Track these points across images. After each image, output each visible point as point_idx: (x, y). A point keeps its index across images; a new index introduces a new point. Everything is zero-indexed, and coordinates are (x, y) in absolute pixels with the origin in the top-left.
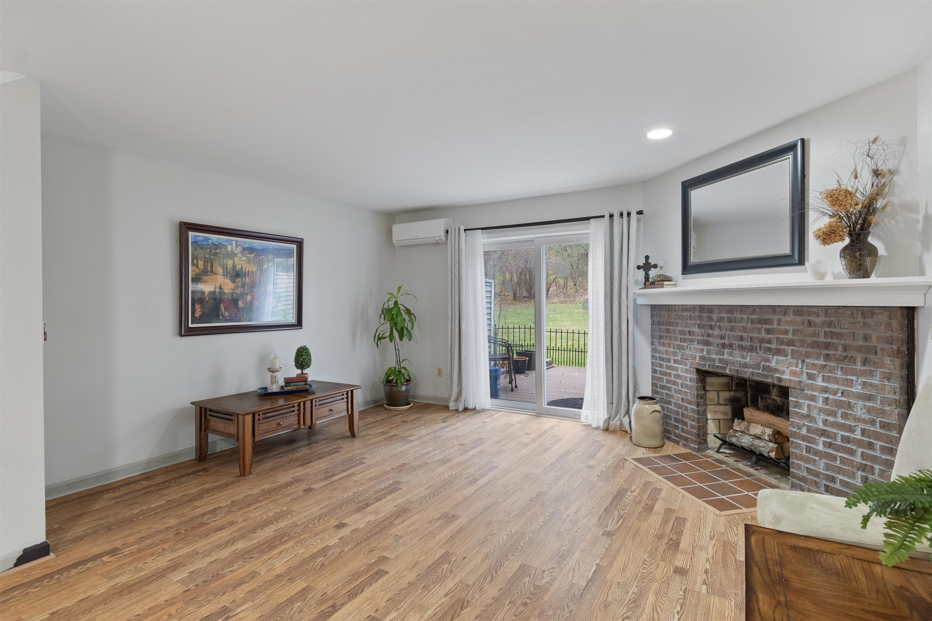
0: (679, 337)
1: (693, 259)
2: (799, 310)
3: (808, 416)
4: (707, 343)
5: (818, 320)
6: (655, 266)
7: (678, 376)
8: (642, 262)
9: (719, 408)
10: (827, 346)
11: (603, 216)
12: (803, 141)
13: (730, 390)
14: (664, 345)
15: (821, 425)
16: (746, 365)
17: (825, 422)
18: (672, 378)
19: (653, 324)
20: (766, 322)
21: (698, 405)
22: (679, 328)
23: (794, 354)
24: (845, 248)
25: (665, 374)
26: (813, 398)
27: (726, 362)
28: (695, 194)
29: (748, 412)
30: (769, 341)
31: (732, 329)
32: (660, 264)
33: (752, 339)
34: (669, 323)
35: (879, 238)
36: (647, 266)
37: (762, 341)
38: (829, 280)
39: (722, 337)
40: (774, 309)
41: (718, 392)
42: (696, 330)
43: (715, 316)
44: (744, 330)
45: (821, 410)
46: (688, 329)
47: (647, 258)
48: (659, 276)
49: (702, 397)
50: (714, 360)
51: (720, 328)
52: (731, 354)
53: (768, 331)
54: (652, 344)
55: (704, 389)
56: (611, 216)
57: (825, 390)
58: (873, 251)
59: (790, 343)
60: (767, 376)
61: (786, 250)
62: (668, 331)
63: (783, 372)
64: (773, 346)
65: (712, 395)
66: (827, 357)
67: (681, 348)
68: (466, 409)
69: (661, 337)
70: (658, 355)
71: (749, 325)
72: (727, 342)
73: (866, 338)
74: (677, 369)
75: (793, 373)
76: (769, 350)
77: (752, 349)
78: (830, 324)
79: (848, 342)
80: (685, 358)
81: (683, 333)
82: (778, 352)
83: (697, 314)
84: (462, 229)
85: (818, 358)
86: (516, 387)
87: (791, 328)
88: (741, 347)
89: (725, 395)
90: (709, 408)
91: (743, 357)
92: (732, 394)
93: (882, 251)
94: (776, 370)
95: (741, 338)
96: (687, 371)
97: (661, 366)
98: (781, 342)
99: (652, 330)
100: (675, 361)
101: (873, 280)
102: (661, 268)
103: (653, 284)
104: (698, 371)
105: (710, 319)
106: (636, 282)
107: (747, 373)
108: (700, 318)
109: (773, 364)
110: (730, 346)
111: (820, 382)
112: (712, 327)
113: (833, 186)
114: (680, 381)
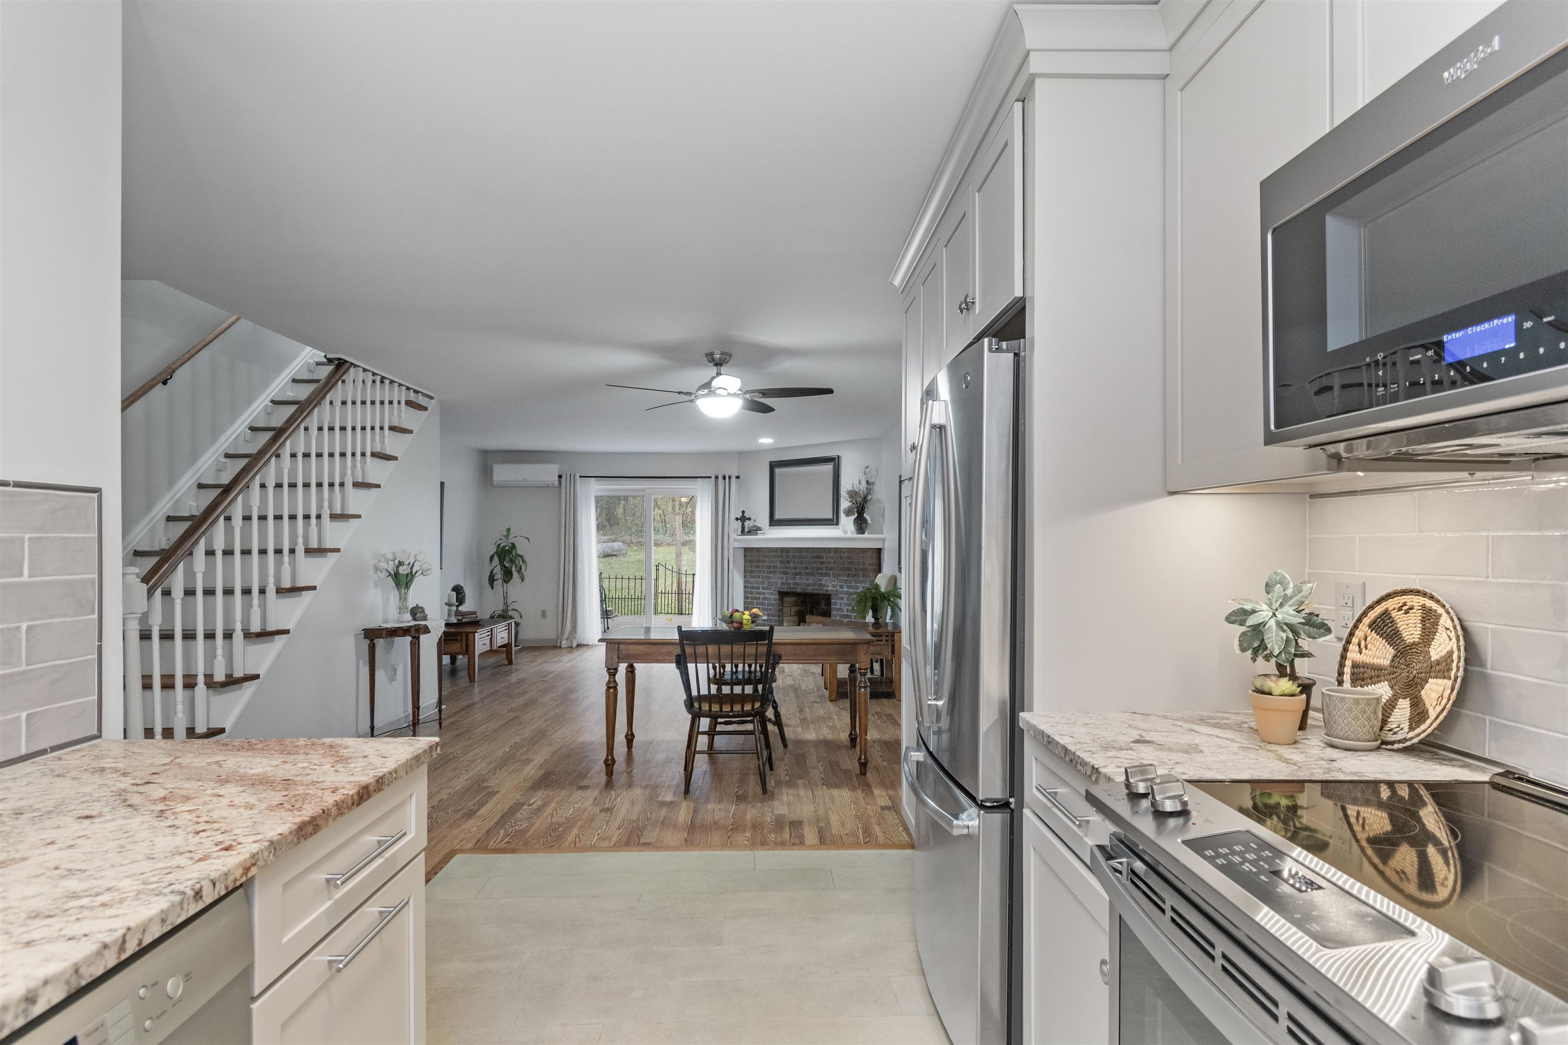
0: (766, 570)
1: (777, 516)
2: (836, 550)
3: (840, 609)
4: (785, 573)
5: (845, 556)
6: (749, 519)
7: (765, 599)
8: (740, 515)
9: (791, 618)
10: (848, 569)
11: (710, 477)
12: (838, 456)
13: (797, 605)
14: (754, 577)
15: (846, 613)
16: (809, 585)
17: (847, 610)
18: (761, 601)
19: (745, 562)
20: (821, 557)
21: (779, 616)
22: (767, 564)
23: (835, 575)
24: (855, 519)
25: (755, 598)
26: (842, 599)
27: (797, 584)
28: (778, 471)
29: (808, 618)
30: (822, 569)
31: (801, 563)
32: (753, 518)
33: (813, 568)
34: (760, 561)
35: (868, 514)
36: (743, 519)
37: (818, 569)
38: (849, 535)
39: (795, 568)
40: (824, 550)
41: (790, 607)
42: (778, 564)
43: (791, 555)
44: (808, 562)
45: (846, 604)
46: (772, 564)
47: (743, 512)
48: (754, 526)
49: (781, 610)
50: (790, 584)
51: (794, 563)
52: (800, 579)
53: (821, 563)
54: (745, 577)
55: (782, 605)
56: (717, 477)
57: (847, 593)
58: (866, 521)
59: (832, 569)
60: (820, 590)
61: (831, 517)
62: (758, 567)
63: (829, 586)
64: (824, 572)
65: (786, 610)
66: (848, 575)
67: (767, 578)
68: (579, 646)
69: (752, 572)
70: (749, 585)
71: (811, 560)
72: (798, 571)
73: (864, 564)
74: (764, 594)
75: (833, 586)
76: (821, 574)
77: (812, 574)
78: (850, 558)
79: (857, 567)
80: (770, 584)
81: (769, 567)
82: (827, 575)
83: (779, 553)
84: (578, 475)
85: (844, 576)
86: (608, 628)
87: (832, 561)
88: (807, 574)
89: (794, 609)
90: (785, 619)
91: (808, 580)
92: (799, 608)
93: (869, 521)
94: (825, 586)
95: (807, 568)
96: (771, 594)
97: (752, 593)
98: (827, 569)
99: (745, 566)
100: (763, 588)
101: (866, 535)
102: (755, 521)
103: (749, 532)
104: (780, 593)
105: (788, 556)
106: (735, 531)
107: (810, 590)
108: (781, 556)
109: (823, 582)
110: (800, 574)
111: (845, 589)
112: (789, 562)
113: (850, 488)
114: (766, 602)
